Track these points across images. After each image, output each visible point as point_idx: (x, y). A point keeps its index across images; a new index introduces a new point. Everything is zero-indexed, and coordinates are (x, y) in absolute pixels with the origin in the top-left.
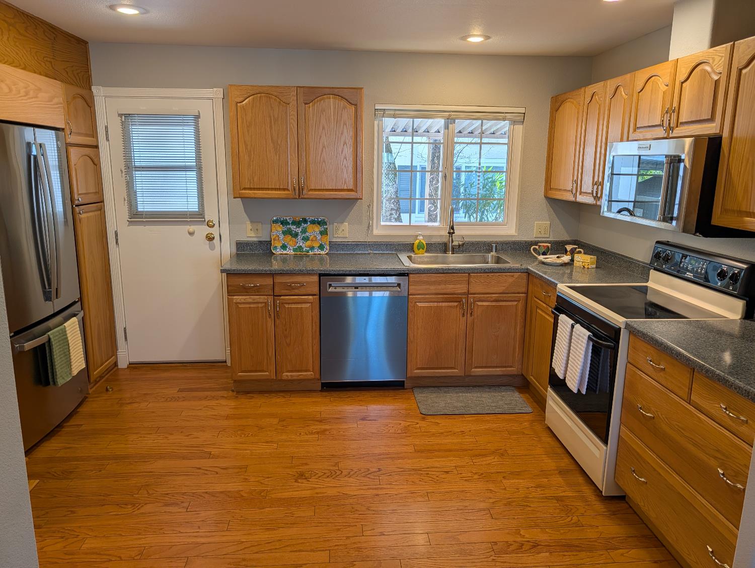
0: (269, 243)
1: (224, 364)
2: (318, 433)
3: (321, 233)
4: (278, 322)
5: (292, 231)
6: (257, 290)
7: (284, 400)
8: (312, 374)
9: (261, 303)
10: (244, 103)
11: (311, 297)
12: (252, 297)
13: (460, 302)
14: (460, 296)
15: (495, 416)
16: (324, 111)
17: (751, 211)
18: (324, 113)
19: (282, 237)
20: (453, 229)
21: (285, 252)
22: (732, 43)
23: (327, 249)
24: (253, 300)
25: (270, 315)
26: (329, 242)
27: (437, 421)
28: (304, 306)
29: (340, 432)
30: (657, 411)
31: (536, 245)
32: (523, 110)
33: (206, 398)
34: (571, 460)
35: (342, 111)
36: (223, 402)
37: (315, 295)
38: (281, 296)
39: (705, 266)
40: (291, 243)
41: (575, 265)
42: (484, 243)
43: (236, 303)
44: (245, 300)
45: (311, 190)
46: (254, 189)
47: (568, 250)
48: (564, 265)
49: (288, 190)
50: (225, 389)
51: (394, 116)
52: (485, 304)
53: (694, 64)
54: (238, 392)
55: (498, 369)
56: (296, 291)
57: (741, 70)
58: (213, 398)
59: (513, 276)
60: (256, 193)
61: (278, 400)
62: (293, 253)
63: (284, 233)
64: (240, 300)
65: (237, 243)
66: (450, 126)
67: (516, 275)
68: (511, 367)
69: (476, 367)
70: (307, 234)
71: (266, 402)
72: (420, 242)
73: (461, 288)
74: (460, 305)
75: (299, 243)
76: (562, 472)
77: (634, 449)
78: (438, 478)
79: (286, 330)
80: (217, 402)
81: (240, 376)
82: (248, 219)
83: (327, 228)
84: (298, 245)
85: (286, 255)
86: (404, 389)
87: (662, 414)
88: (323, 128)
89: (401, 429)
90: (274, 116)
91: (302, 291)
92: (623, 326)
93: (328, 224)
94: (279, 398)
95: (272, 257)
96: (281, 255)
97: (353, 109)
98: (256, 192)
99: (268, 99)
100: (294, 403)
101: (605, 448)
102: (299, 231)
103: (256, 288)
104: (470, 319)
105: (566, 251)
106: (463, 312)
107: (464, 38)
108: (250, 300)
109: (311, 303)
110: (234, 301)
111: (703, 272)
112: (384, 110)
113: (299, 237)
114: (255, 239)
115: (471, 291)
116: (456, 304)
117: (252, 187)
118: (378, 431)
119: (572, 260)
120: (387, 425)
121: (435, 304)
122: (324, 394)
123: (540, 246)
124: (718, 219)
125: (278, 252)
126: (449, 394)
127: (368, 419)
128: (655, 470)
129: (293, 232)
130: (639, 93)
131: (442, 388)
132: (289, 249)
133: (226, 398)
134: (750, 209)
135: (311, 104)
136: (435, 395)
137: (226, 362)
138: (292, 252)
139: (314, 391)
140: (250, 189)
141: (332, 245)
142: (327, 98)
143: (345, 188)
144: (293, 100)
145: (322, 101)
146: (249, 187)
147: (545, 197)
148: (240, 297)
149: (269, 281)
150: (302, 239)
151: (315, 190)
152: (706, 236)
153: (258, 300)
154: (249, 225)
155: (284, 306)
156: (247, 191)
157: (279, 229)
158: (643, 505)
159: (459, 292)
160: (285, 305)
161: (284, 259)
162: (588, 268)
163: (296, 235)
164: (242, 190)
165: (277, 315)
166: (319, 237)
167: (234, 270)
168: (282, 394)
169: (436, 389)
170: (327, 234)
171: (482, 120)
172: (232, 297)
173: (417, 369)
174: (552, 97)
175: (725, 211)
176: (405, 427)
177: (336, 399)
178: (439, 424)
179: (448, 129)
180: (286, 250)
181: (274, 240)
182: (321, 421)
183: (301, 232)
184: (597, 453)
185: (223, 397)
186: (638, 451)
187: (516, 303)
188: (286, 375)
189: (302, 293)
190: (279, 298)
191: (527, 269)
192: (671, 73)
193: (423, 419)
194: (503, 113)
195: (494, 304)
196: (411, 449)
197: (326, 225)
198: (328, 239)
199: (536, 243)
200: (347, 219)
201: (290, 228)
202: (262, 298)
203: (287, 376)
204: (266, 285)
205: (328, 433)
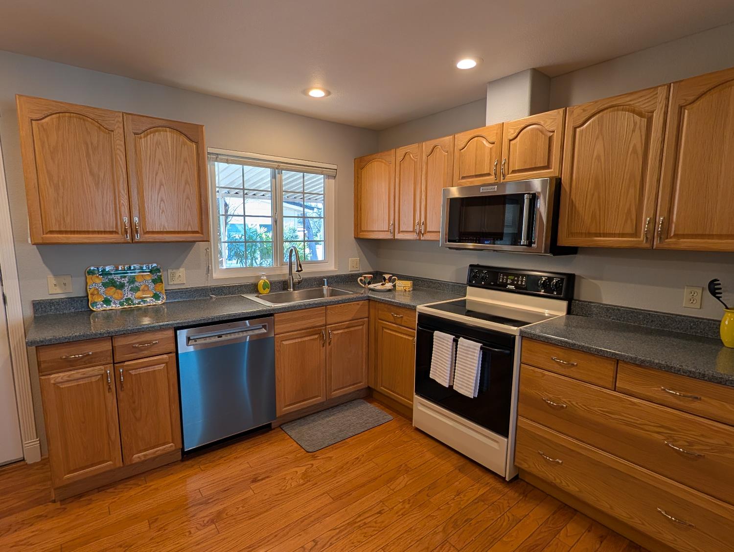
0: (85, 299)
1: (22, 463)
2: (212, 521)
3: (154, 281)
4: (122, 395)
5: (115, 282)
6: (88, 361)
7: (139, 489)
8: (172, 446)
9: (96, 375)
10: (43, 121)
11: (165, 356)
12: (81, 371)
13: (320, 334)
14: (319, 328)
15: (370, 432)
16: (160, 144)
17: (601, 232)
18: (160, 146)
19: (102, 290)
20: (301, 267)
21: (109, 307)
22: (564, 109)
23: (163, 298)
24: (84, 374)
25: (110, 388)
26: (166, 290)
27: (327, 455)
28: (157, 368)
29: (238, 508)
30: (570, 401)
31: (362, 277)
32: (335, 167)
33: (9, 529)
34: (458, 455)
35: (182, 147)
36: (45, 525)
37: (171, 353)
38: (125, 362)
39: (524, 279)
40: (116, 296)
41: (397, 289)
42: (315, 279)
43: (54, 384)
44: (69, 376)
45: (148, 232)
46: (66, 232)
47: (387, 278)
48: (390, 290)
49: (116, 232)
50: (38, 502)
51: (227, 162)
52: (340, 332)
53: (523, 126)
54: (63, 501)
55: (351, 387)
56: (146, 353)
57: (575, 129)
58: (23, 524)
59: (358, 304)
60: (69, 238)
61: (132, 492)
62: (121, 307)
63: (104, 285)
64: (62, 378)
65: (33, 304)
66: (277, 175)
67: (361, 303)
68: (360, 382)
69: (334, 391)
70: (137, 284)
71: (115, 502)
72: (265, 282)
73: (319, 321)
74: (320, 336)
75: (127, 295)
76: (461, 469)
77: (541, 436)
78: (379, 525)
79: (134, 402)
80: (33, 528)
81: (68, 479)
82: (50, 272)
83: (161, 276)
84: (125, 297)
85: (111, 311)
86: (271, 430)
87: (577, 403)
88: (160, 163)
89: (302, 478)
90: (92, 144)
91: (155, 350)
92: (517, 334)
93: (161, 270)
94: (131, 488)
95: (90, 315)
96: (103, 312)
97: (194, 146)
98: (69, 235)
99: (82, 121)
100: (157, 489)
101: (506, 440)
102: (125, 282)
103: (86, 358)
104: (328, 347)
105: (385, 279)
106: (323, 343)
107: (305, 92)
108: (79, 376)
109: (167, 363)
110: (52, 382)
111: (524, 284)
112: (217, 154)
113: (126, 288)
114: (63, 296)
115: (328, 322)
116: (316, 336)
117: (63, 229)
118: (280, 490)
119: (394, 286)
120: (285, 478)
121: (300, 340)
122: (188, 463)
123: (365, 277)
124: (564, 240)
125: (100, 308)
126: (317, 423)
127: (259, 478)
128: (572, 451)
129: (118, 283)
130: (460, 150)
131: (307, 417)
132: (115, 303)
133: (46, 516)
134: (600, 231)
135: (142, 135)
136: (306, 427)
137: (24, 460)
138: (119, 307)
139: (174, 463)
140: (60, 232)
141: (170, 293)
142: (163, 131)
143: (190, 229)
144: (118, 127)
145: (157, 133)
146: (58, 230)
147: (355, 238)
148: (61, 374)
149: (107, 346)
150: (130, 290)
151: (153, 232)
152: (554, 254)
153: (91, 373)
154: (51, 280)
155: (130, 374)
156: (56, 235)
157: (97, 281)
158: (559, 482)
159: (318, 324)
160: (130, 372)
161: (108, 316)
162: (409, 291)
163: (122, 286)
164: (47, 234)
165: (120, 385)
166: (152, 286)
167: (50, 340)
168: (132, 482)
169: (302, 420)
170: (162, 283)
171: (304, 172)
172: (49, 377)
173: (286, 406)
174: (355, 159)
175: (571, 234)
176: (304, 474)
177: (206, 465)
178: (331, 457)
179: (275, 179)
180: (110, 305)
181: (92, 294)
182: (206, 503)
183: (128, 282)
184: (495, 445)
185: (41, 516)
186: (546, 436)
187: (361, 327)
188: (137, 457)
189: (154, 354)
190: (122, 364)
191: (369, 297)
192: (497, 133)
193: (314, 458)
194: (321, 168)
195: (346, 330)
196: (327, 499)
197: (160, 272)
198: (164, 288)
199: (361, 275)
200: (184, 264)
201: (113, 279)
202: (97, 370)
203: (139, 457)
204: (101, 352)
205: (224, 516)
